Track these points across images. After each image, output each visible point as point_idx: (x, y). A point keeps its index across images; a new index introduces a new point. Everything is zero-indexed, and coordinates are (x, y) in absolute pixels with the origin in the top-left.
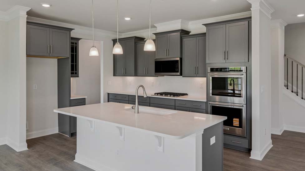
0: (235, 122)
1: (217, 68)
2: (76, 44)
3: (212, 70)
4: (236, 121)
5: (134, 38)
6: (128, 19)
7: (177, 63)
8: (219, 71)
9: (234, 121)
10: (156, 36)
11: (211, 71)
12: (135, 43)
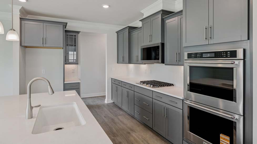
0: (222, 140)
1: (196, 54)
2: (75, 36)
3: (190, 56)
4: (224, 139)
5: (128, 28)
6: (106, 7)
7: (158, 50)
8: (193, 58)
9: (222, 138)
10: (142, 22)
11: (188, 58)
12: (129, 32)
